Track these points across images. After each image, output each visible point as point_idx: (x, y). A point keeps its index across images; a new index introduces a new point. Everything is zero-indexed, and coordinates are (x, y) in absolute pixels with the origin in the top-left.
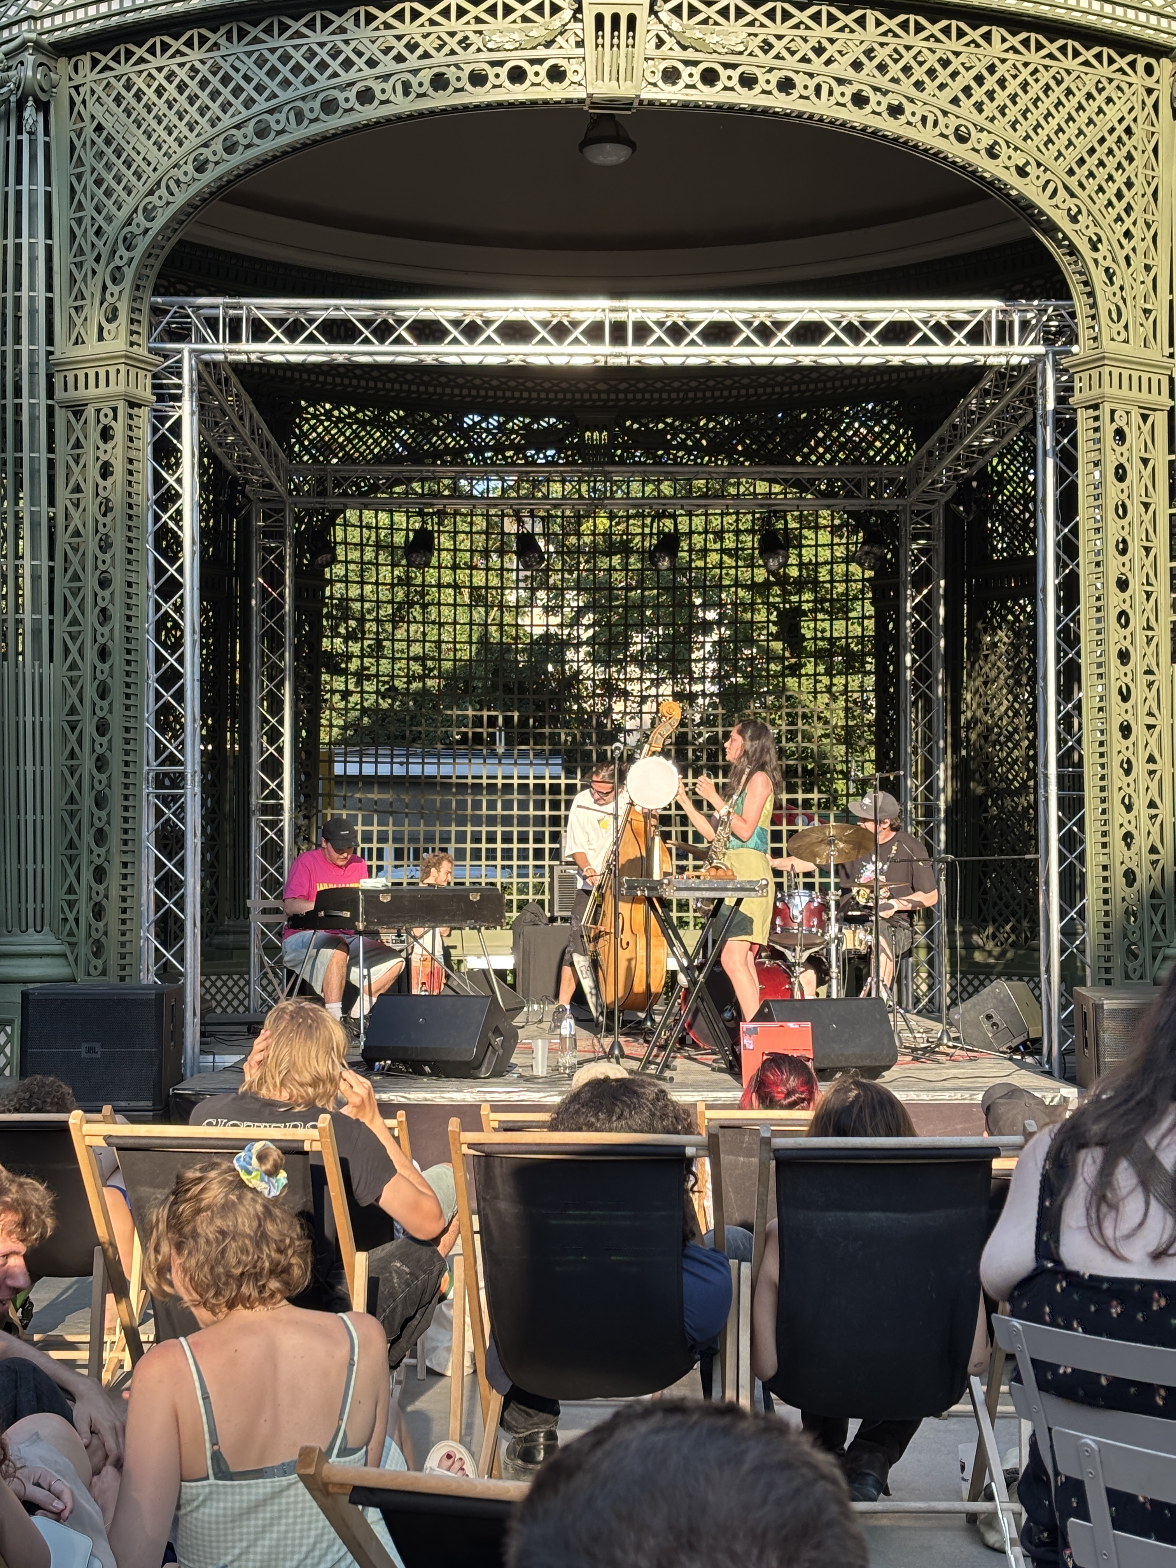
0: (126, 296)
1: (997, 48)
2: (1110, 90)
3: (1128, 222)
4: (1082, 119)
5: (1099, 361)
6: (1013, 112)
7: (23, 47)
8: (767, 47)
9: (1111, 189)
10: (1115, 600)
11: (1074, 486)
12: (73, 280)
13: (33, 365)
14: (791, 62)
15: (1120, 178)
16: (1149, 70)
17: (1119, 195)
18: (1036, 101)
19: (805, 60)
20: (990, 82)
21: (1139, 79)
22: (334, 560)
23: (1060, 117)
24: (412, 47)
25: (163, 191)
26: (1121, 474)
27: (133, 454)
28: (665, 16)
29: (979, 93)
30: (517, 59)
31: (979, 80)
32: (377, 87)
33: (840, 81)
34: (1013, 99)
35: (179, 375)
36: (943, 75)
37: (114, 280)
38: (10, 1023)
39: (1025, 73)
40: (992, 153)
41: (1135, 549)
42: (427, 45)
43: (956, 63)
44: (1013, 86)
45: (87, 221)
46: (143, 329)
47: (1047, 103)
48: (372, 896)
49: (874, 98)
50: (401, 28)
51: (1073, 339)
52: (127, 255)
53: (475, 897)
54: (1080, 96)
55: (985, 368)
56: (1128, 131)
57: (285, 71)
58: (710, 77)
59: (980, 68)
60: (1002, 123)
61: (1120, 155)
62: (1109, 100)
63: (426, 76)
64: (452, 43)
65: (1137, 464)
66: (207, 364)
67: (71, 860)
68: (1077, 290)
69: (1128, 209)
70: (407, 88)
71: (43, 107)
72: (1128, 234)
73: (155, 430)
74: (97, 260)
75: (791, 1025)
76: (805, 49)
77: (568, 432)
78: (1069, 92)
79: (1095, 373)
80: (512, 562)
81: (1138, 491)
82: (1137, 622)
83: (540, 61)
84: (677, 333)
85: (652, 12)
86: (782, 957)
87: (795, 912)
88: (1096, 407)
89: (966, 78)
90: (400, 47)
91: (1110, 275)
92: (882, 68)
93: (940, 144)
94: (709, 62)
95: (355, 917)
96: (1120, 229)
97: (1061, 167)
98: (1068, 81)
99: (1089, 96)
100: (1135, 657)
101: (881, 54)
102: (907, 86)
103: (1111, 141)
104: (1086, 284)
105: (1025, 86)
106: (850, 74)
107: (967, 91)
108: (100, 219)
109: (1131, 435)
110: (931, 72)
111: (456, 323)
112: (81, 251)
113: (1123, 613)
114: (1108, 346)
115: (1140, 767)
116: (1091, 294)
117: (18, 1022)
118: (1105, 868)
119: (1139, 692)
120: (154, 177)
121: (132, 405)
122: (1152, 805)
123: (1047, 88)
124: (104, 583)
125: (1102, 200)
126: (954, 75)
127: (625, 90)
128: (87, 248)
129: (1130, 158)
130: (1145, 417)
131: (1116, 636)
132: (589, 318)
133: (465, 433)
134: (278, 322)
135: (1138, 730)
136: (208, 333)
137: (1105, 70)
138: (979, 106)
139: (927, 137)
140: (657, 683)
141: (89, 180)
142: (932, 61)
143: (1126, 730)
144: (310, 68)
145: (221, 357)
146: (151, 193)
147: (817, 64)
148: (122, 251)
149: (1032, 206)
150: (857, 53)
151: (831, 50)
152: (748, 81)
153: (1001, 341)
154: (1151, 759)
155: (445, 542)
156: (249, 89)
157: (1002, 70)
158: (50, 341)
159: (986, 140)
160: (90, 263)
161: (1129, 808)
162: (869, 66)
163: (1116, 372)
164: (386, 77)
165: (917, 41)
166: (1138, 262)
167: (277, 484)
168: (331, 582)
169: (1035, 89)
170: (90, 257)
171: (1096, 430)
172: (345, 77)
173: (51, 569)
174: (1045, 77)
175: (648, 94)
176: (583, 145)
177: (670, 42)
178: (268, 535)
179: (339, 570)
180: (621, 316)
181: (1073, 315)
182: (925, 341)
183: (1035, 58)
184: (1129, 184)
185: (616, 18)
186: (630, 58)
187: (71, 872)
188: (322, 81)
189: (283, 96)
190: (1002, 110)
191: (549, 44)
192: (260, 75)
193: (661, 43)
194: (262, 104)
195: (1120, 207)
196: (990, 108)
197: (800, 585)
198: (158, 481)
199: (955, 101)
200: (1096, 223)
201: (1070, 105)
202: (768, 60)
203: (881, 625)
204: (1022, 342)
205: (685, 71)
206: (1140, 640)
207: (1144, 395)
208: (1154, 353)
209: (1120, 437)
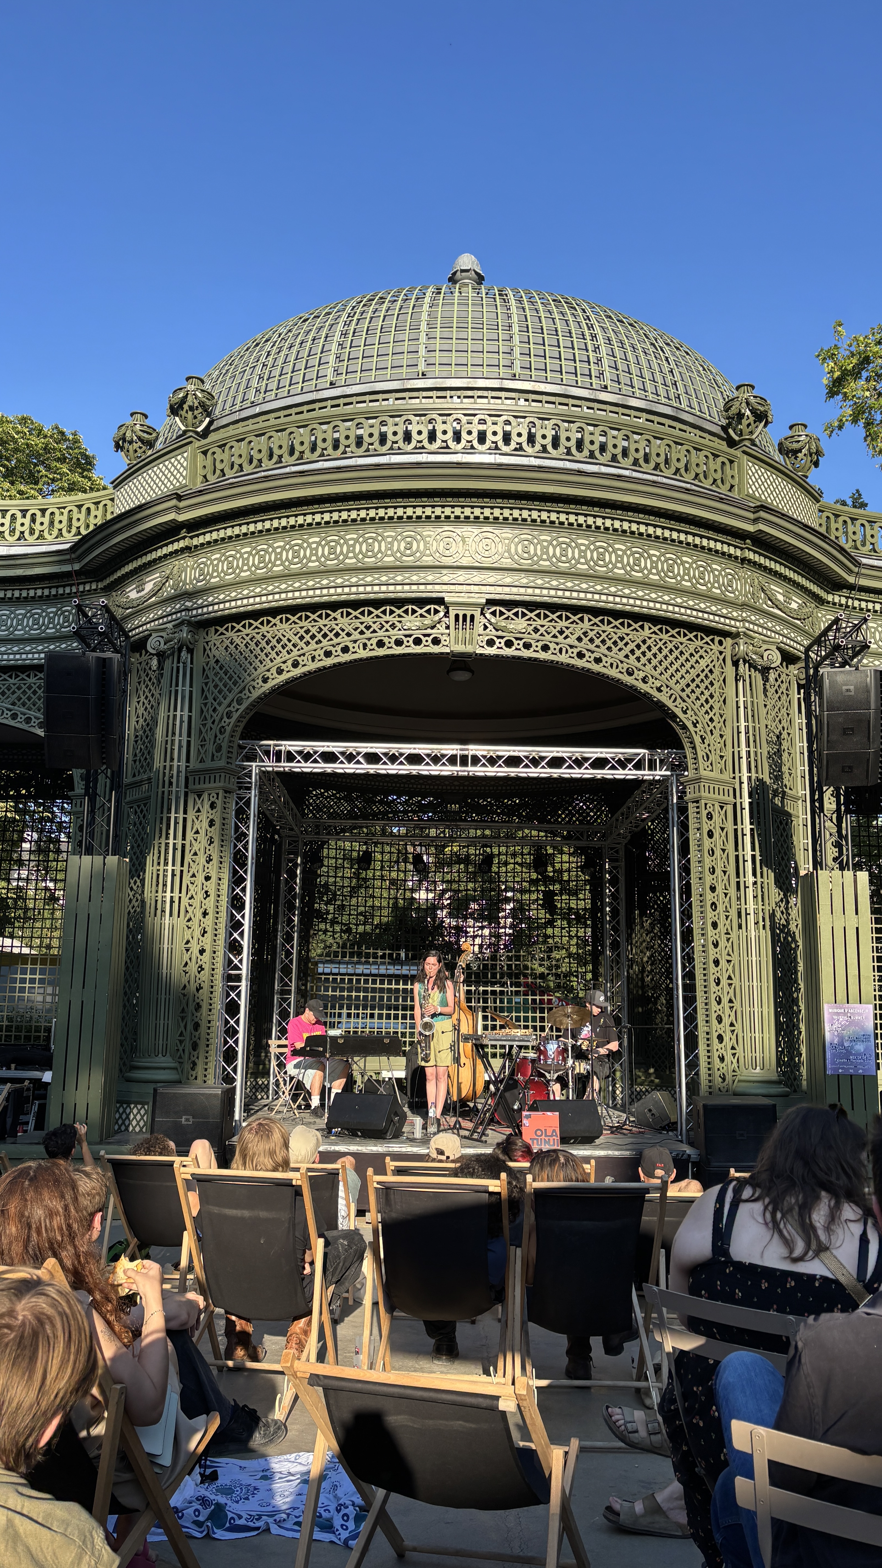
0: (226, 740)
1: (647, 632)
2: (702, 652)
3: (711, 714)
4: (688, 665)
5: (698, 780)
6: (654, 662)
7: (182, 623)
8: (536, 630)
9: (703, 698)
10: (709, 897)
11: (688, 839)
12: (201, 732)
13: (179, 772)
14: (548, 637)
15: (707, 693)
16: (721, 643)
17: (707, 701)
18: (666, 657)
19: (555, 636)
20: (644, 648)
21: (716, 647)
22: (323, 865)
23: (677, 665)
24: (368, 628)
25: (247, 691)
26: (710, 834)
27: (225, 816)
28: (488, 616)
29: (638, 653)
30: (417, 634)
31: (638, 647)
32: (351, 645)
33: (571, 647)
34: (655, 655)
35: (250, 777)
36: (621, 644)
37: (221, 732)
38: (147, 1103)
39: (660, 644)
40: (644, 680)
41: (719, 871)
42: (374, 627)
43: (627, 639)
44: (654, 650)
45: (209, 705)
46: (234, 755)
47: (671, 658)
48: (334, 1039)
49: (588, 654)
50: (363, 619)
51: (686, 769)
52: (227, 721)
53: (387, 1041)
54: (687, 655)
55: (643, 781)
56: (711, 671)
57: (307, 637)
58: (509, 644)
59: (639, 641)
60: (649, 667)
61: (707, 682)
62: (701, 657)
63: (374, 641)
64: (387, 626)
65: (718, 830)
66: (264, 772)
67: (183, 1018)
68: (687, 745)
69: (711, 708)
70: (365, 645)
71: (190, 651)
72: (711, 720)
73: (237, 803)
74: (213, 723)
75: (549, 1113)
76: (555, 632)
77: (439, 805)
78: (682, 653)
79: (697, 785)
80: (410, 867)
81: (720, 843)
82: (721, 908)
83: (429, 635)
84: (492, 761)
85: (482, 614)
86: (544, 1076)
87: (550, 1053)
88: (697, 802)
89: (632, 646)
90: (362, 627)
91: (703, 739)
92: (591, 641)
93: (620, 676)
94: (509, 637)
95: (325, 1051)
96: (707, 717)
97: (678, 688)
98: (681, 648)
99: (692, 655)
100: (720, 926)
101: (591, 634)
102: (603, 649)
103: (702, 676)
104: (691, 743)
105: (660, 650)
106: (576, 643)
107: (632, 652)
108: (215, 704)
109: (716, 816)
110: (615, 643)
111: (386, 755)
112: (205, 719)
113: (713, 904)
114: (703, 773)
115: (724, 982)
116: (694, 748)
117: (151, 1104)
118: (708, 1033)
119: (723, 943)
120: (243, 685)
121: (226, 791)
122: (731, 1001)
123: (671, 651)
124: (208, 878)
125: (698, 703)
126: (626, 644)
127: (469, 649)
128: (208, 717)
129: (712, 684)
130: (722, 808)
131: (710, 915)
132: (450, 753)
133: (389, 804)
134: (300, 753)
135: (723, 963)
136: (265, 758)
137: (699, 643)
138: (638, 659)
139: (613, 673)
140: (482, 928)
141: (211, 685)
142: (615, 637)
143: (717, 963)
144: (319, 637)
145: (270, 769)
146: (241, 692)
147: (560, 638)
148: (225, 719)
149: (664, 705)
150: (579, 633)
151: (567, 632)
152: (527, 646)
153: (650, 769)
154: (730, 978)
155: (378, 856)
156: (290, 645)
157: (649, 642)
158: (188, 761)
159: (642, 675)
160: (209, 723)
161: (719, 1003)
162: (585, 640)
163: (707, 785)
164: (355, 642)
165: (608, 629)
166: (717, 733)
167: (296, 828)
168: (320, 876)
169: (665, 651)
170: (210, 721)
171: (698, 813)
172: (336, 641)
173: (182, 871)
174: (670, 646)
175: (479, 651)
176: (448, 672)
177: (490, 627)
178: (290, 853)
179: (325, 869)
180: (466, 753)
181: (685, 757)
182: (613, 768)
183: (665, 637)
184: (712, 696)
185: (465, 616)
186: (471, 634)
187: (182, 1025)
188: (325, 642)
189: (306, 649)
190: (649, 661)
191: (433, 628)
192: (296, 639)
193: (486, 628)
194: (295, 652)
195: (707, 707)
196: (643, 660)
197: (553, 881)
198: (237, 828)
199: (627, 656)
200: (696, 714)
201: (682, 659)
202: (537, 636)
203: (593, 903)
204: (661, 770)
205: (497, 641)
206: (722, 917)
207: (721, 797)
208: (727, 776)
209: (710, 817)
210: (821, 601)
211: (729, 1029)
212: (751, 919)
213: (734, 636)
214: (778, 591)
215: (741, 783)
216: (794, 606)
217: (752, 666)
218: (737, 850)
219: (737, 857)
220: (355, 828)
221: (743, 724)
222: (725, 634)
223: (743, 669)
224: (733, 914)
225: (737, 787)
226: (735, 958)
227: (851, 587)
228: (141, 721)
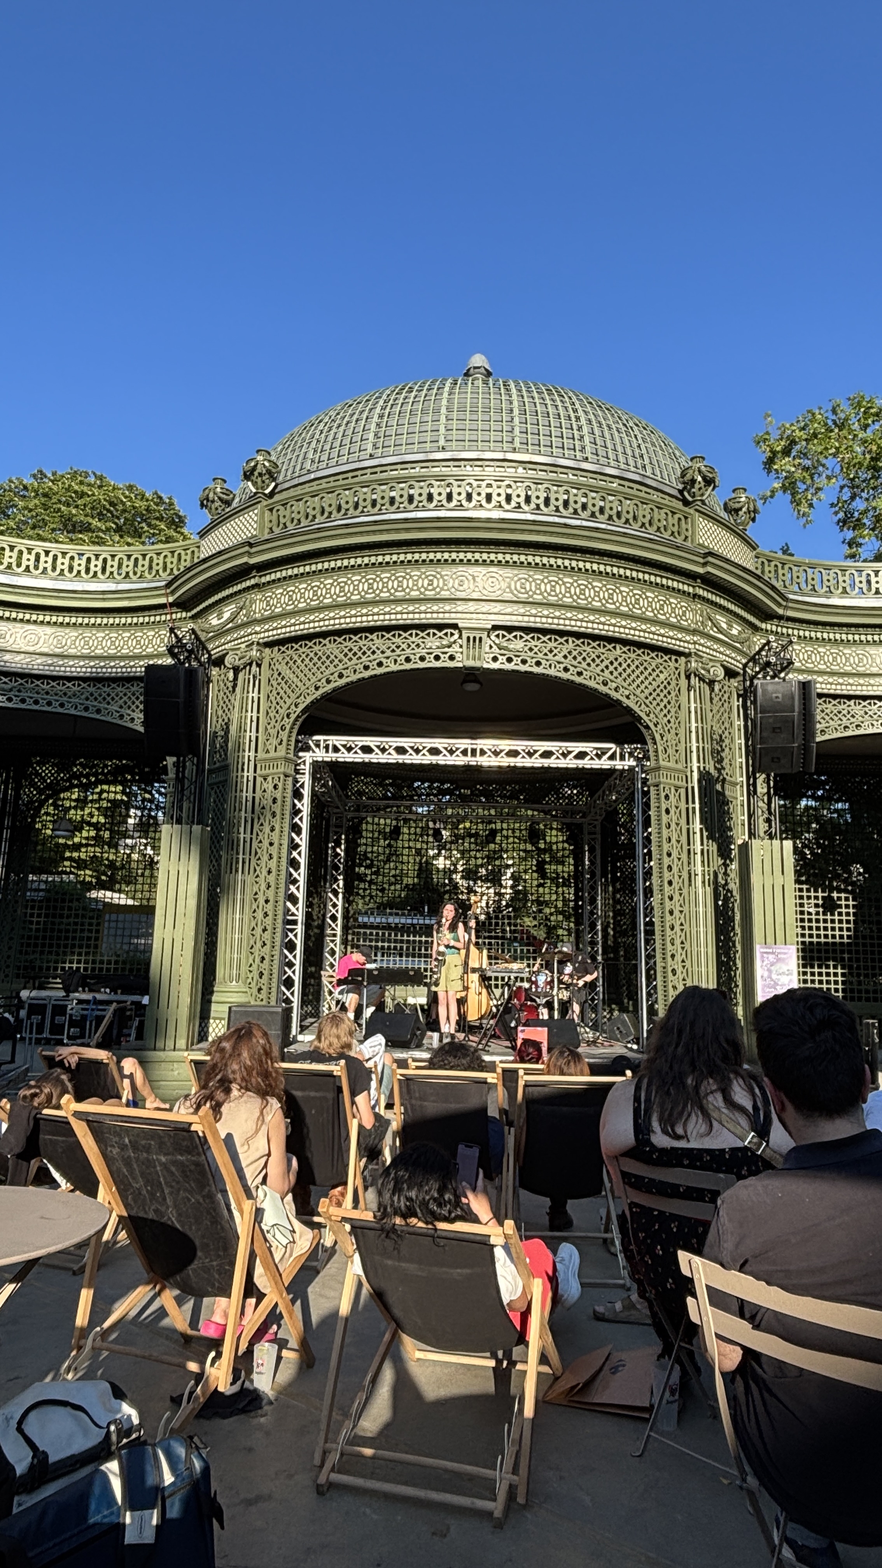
0: (286, 735)
1: (618, 652)
2: (661, 668)
3: (669, 717)
4: (651, 678)
5: (658, 768)
6: (624, 675)
8: (531, 649)
9: (662, 705)
10: (666, 861)
11: (649, 815)
12: (266, 729)
14: (541, 655)
15: (665, 701)
16: (676, 661)
17: (665, 707)
18: (633, 671)
19: (546, 654)
20: (616, 664)
21: (672, 664)
22: (362, 836)
23: (642, 678)
24: (398, 647)
25: (302, 697)
26: (667, 812)
27: (285, 795)
28: (493, 637)
29: (611, 668)
30: (437, 652)
31: (612, 663)
32: (384, 661)
33: (559, 663)
34: (624, 670)
35: (304, 765)
36: (598, 661)
37: (282, 730)
39: (629, 661)
40: (616, 689)
41: (673, 841)
42: (404, 646)
43: (603, 657)
44: (624, 665)
45: (273, 708)
46: (292, 747)
47: (637, 672)
49: (572, 669)
50: (394, 640)
51: (649, 760)
52: (287, 720)
54: (650, 670)
55: (615, 770)
56: (669, 683)
57: (350, 655)
58: (509, 660)
59: (612, 658)
60: (620, 679)
61: (665, 692)
62: (661, 672)
63: (403, 658)
64: (413, 646)
65: (674, 808)
66: (315, 761)
67: (252, 954)
68: (649, 741)
69: (669, 712)
70: (396, 661)
71: (259, 666)
72: (669, 722)
73: (294, 786)
74: (276, 722)
75: (539, 1029)
76: (546, 651)
77: (455, 789)
78: (646, 669)
79: (657, 773)
80: (431, 839)
81: (674, 818)
82: (675, 869)
83: (446, 653)
84: (496, 753)
85: (489, 636)
86: (535, 1001)
87: (540, 983)
88: (657, 786)
89: (606, 662)
90: (393, 647)
91: (662, 736)
92: (575, 658)
93: (597, 686)
94: (510, 654)
96: (665, 720)
97: (643, 696)
98: (645, 664)
99: (653, 670)
100: (674, 884)
101: (575, 653)
102: (584, 665)
103: (662, 687)
104: (653, 740)
105: (629, 666)
106: (563, 660)
107: (607, 667)
108: (278, 707)
109: (671, 797)
110: (593, 660)
111: (412, 748)
112: (270, 719)
113: (669, 866)
114: (662, 763)
115: (677, 928)
116: (655, 743)
117: (226, 1019)
119: (676, 897)
120: (299, 692)
121: (286, 776)
122: (682, 943)
123: (637, 667)
125: (658, 708)
126: (602, 661)
127: (477, 664)
128: (272, 718)
129: (669, 693)
130: (677, 790)
131: (667, 875)
132: (463, 747)
133: (414, 789)
134: (343, 746)
135: (676, 913)
136: (316, 749)
137: (660, 661)
138: (611, 673)
139: (592, 684)
140: (488, 888)
141: (275, 692)
142: (593, 656)
143: (671, 913)
144: (360, 654)
145: (321, 759)
146: (298, 698)
147: (550, 656)
149: (632, 710)
150: (565, 652)
151: (555, 651)
152: (524, 662)
153: (620, 760)
154: (682, 924)
155: (406, 830)
156: (336, 661)
157: (620, 660)
158: (256, 752)
159: (614, 685)
160: (273, 722)
161: (673, 944)
162: (570, 657)
163: (665, 773)
164: (388, 658)
165: (588, 649)
166: (673, 732)
167: (341, 807)
168: (360, 845)
169: (633, 667)
170: (273, 720)
171: (658, 795)
172: (372, 657)
173: (251, 839)
174: (636, 663)
175: (486, 666)
176: (461, 682)
177: (495, 647)
178: (337, 826)
179: (363, 841)
180: (475, 746)
181: (648, 751)
182: (592, 759)
183: (633, 656)
184: (669, 703)
185: (475, 638)
186: (480, 652)
187: (251, 959)
188: (364, 658)
189: (349, 664)
190: (620, 674)
191: (449, 647)
192: (341, 656)
193: (491, 647)
194: (341, 666)
195: (665, 711)
196: (615, 674)
197: (544, 851)
198: (294, 805)
199: (602, 671)
200: (656, 717)
201: (646, 673)
202: (531, 654)
203: (576, 868)
204: (629, 761)
205: (500, 657)
206: (676, 877)
207: (676, 782)
208: (680, 766)
209: (667, 797)
210: (756, 629)
211: (680, 964)
212: (699, 878)
213: (688, 655)
214: (722, 620)
215: (692, 771)
216: (735, 632)
217: (702, 679)
218: (688, 823)
219: (688, 830)
220: (388, 807)
221: (694, 725)
222: (679, 654)
223: (694, 681)
224: (685, 875)
225: (689, 774)
226: (686, 909)
227: (780, 618)
228: (220, 720)
